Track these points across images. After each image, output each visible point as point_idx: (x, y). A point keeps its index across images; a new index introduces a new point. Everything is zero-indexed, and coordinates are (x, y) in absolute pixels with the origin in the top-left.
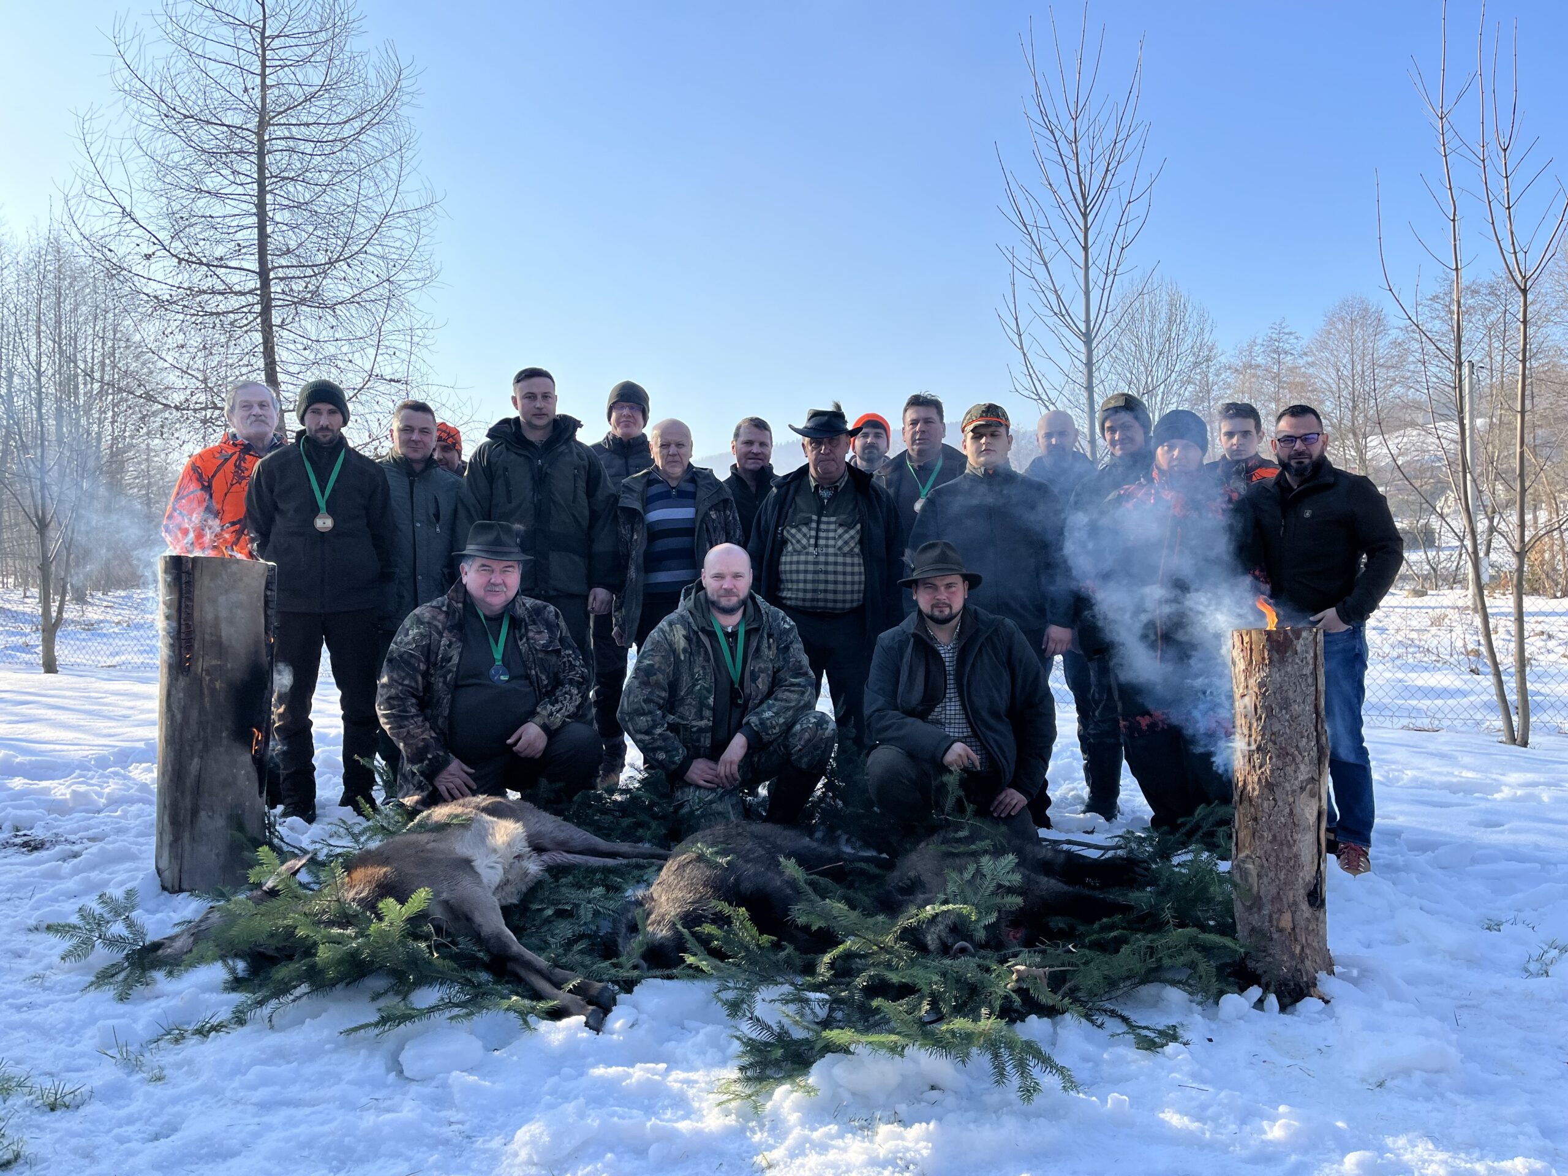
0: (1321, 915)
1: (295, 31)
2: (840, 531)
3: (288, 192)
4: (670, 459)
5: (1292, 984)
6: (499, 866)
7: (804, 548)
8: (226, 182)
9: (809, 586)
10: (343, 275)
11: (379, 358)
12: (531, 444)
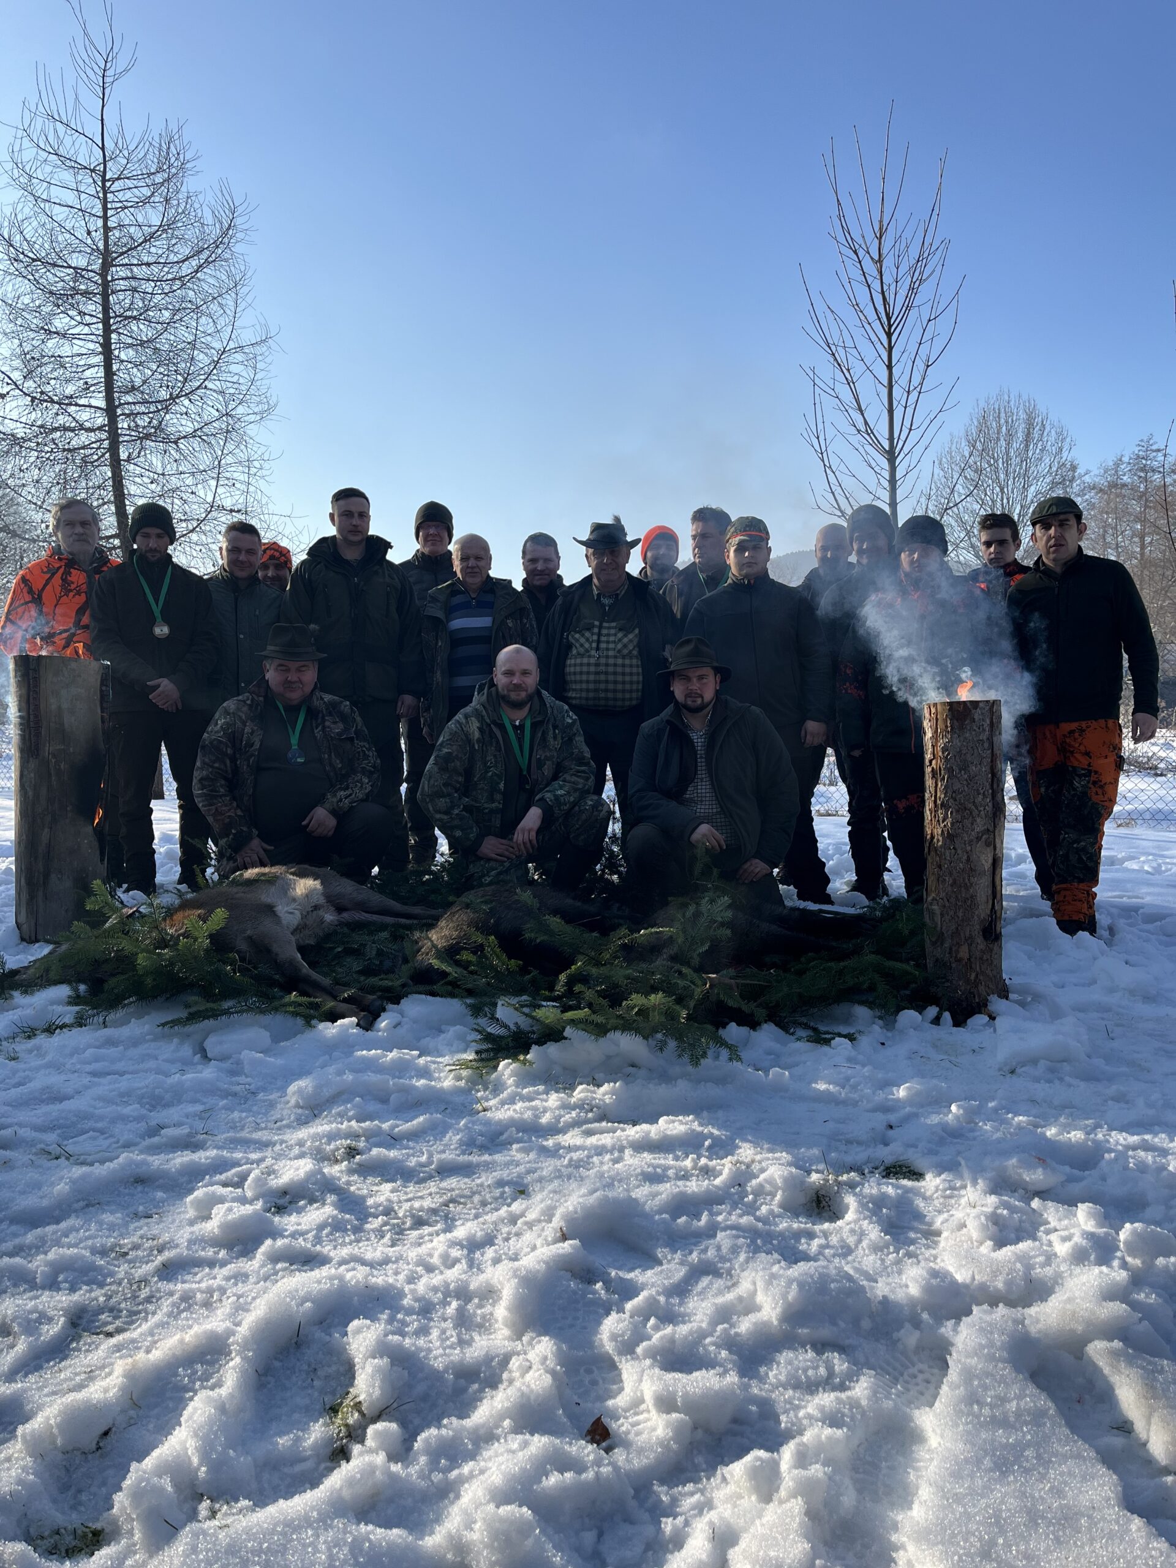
0: (996, 948)
1: (135, 173)
2: (620, 635)
3: (132, 331)
4: (469, 570)
5: (964, 1004)
6: (297, 912)
7: (587, 651)
8: (73, 323)
9: (591, 686)
10: (185, 410)
11: (220, 490)
12: (347, 562)
